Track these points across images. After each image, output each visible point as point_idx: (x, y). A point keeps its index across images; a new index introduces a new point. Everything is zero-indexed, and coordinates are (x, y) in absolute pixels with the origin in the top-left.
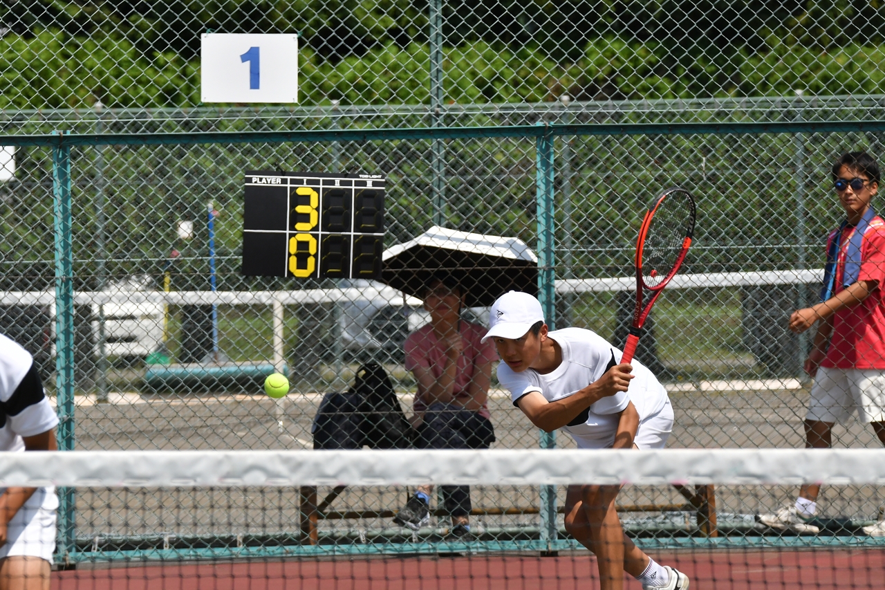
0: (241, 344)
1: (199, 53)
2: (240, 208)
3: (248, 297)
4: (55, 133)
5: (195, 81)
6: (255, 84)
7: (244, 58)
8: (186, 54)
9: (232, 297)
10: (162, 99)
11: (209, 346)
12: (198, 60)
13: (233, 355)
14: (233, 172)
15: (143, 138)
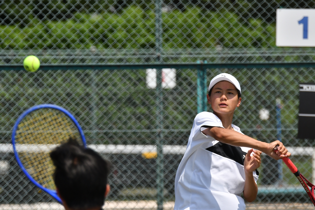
1: (275, 20)
2: (297, 102)
3: (300, 150)
4: (199, 62)
5: (274, 34)
6: (305, 36)
7: (300, 22)
8: (269, 20)
10: (255, 44)
11: (277, 176)
12: (274, 24)
14: (292, 83)
15: (245, 65)
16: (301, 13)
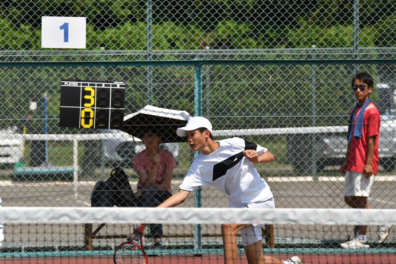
0: (59, 158)
1: (41, 25)
2: (59, 96)
3: (62, 137)
5: (39, 38)
6: (66, 40)
7: (61, 28)
8: (35, 26)
9: (55, 137)
10: (23, 46)
11: (44, 159)
12: (40, 29)
13: (55, 164)
14: (56, 80)
15: (15, 64)
16: (63, 20)
